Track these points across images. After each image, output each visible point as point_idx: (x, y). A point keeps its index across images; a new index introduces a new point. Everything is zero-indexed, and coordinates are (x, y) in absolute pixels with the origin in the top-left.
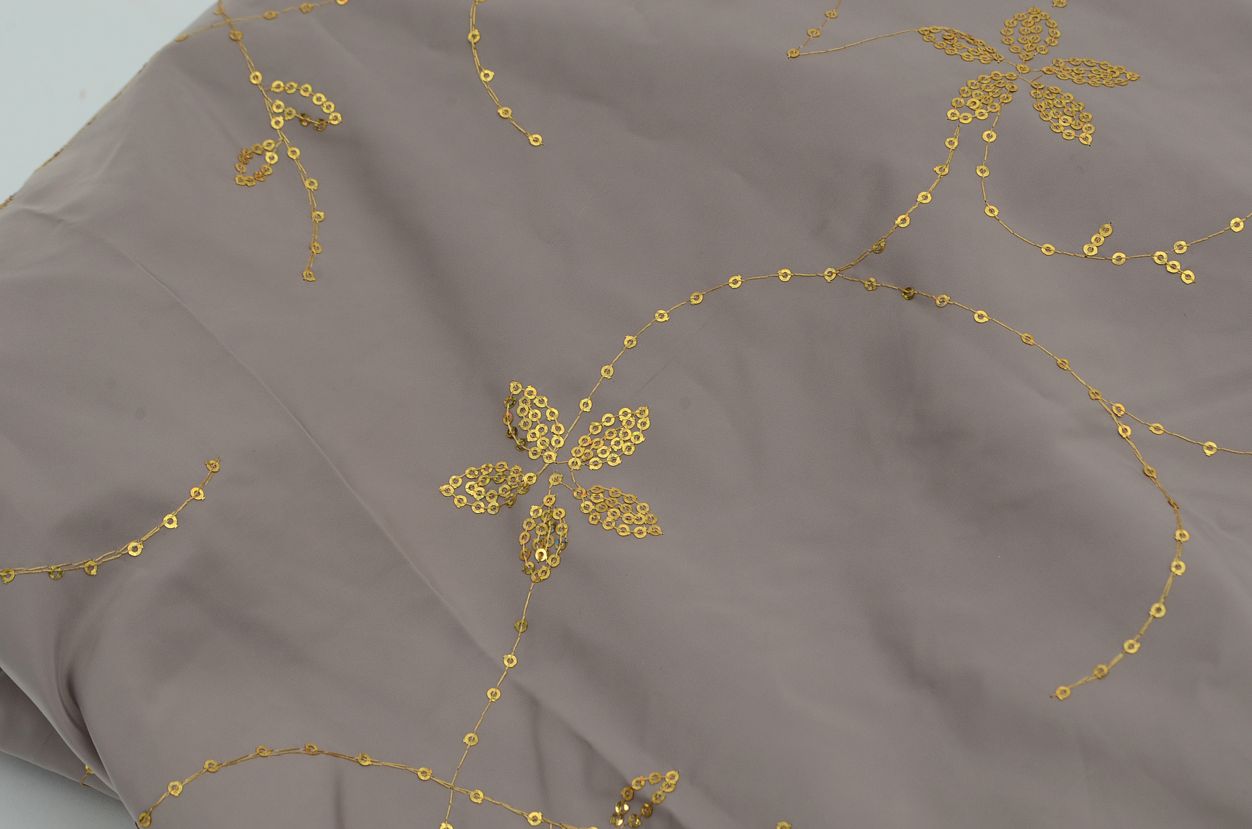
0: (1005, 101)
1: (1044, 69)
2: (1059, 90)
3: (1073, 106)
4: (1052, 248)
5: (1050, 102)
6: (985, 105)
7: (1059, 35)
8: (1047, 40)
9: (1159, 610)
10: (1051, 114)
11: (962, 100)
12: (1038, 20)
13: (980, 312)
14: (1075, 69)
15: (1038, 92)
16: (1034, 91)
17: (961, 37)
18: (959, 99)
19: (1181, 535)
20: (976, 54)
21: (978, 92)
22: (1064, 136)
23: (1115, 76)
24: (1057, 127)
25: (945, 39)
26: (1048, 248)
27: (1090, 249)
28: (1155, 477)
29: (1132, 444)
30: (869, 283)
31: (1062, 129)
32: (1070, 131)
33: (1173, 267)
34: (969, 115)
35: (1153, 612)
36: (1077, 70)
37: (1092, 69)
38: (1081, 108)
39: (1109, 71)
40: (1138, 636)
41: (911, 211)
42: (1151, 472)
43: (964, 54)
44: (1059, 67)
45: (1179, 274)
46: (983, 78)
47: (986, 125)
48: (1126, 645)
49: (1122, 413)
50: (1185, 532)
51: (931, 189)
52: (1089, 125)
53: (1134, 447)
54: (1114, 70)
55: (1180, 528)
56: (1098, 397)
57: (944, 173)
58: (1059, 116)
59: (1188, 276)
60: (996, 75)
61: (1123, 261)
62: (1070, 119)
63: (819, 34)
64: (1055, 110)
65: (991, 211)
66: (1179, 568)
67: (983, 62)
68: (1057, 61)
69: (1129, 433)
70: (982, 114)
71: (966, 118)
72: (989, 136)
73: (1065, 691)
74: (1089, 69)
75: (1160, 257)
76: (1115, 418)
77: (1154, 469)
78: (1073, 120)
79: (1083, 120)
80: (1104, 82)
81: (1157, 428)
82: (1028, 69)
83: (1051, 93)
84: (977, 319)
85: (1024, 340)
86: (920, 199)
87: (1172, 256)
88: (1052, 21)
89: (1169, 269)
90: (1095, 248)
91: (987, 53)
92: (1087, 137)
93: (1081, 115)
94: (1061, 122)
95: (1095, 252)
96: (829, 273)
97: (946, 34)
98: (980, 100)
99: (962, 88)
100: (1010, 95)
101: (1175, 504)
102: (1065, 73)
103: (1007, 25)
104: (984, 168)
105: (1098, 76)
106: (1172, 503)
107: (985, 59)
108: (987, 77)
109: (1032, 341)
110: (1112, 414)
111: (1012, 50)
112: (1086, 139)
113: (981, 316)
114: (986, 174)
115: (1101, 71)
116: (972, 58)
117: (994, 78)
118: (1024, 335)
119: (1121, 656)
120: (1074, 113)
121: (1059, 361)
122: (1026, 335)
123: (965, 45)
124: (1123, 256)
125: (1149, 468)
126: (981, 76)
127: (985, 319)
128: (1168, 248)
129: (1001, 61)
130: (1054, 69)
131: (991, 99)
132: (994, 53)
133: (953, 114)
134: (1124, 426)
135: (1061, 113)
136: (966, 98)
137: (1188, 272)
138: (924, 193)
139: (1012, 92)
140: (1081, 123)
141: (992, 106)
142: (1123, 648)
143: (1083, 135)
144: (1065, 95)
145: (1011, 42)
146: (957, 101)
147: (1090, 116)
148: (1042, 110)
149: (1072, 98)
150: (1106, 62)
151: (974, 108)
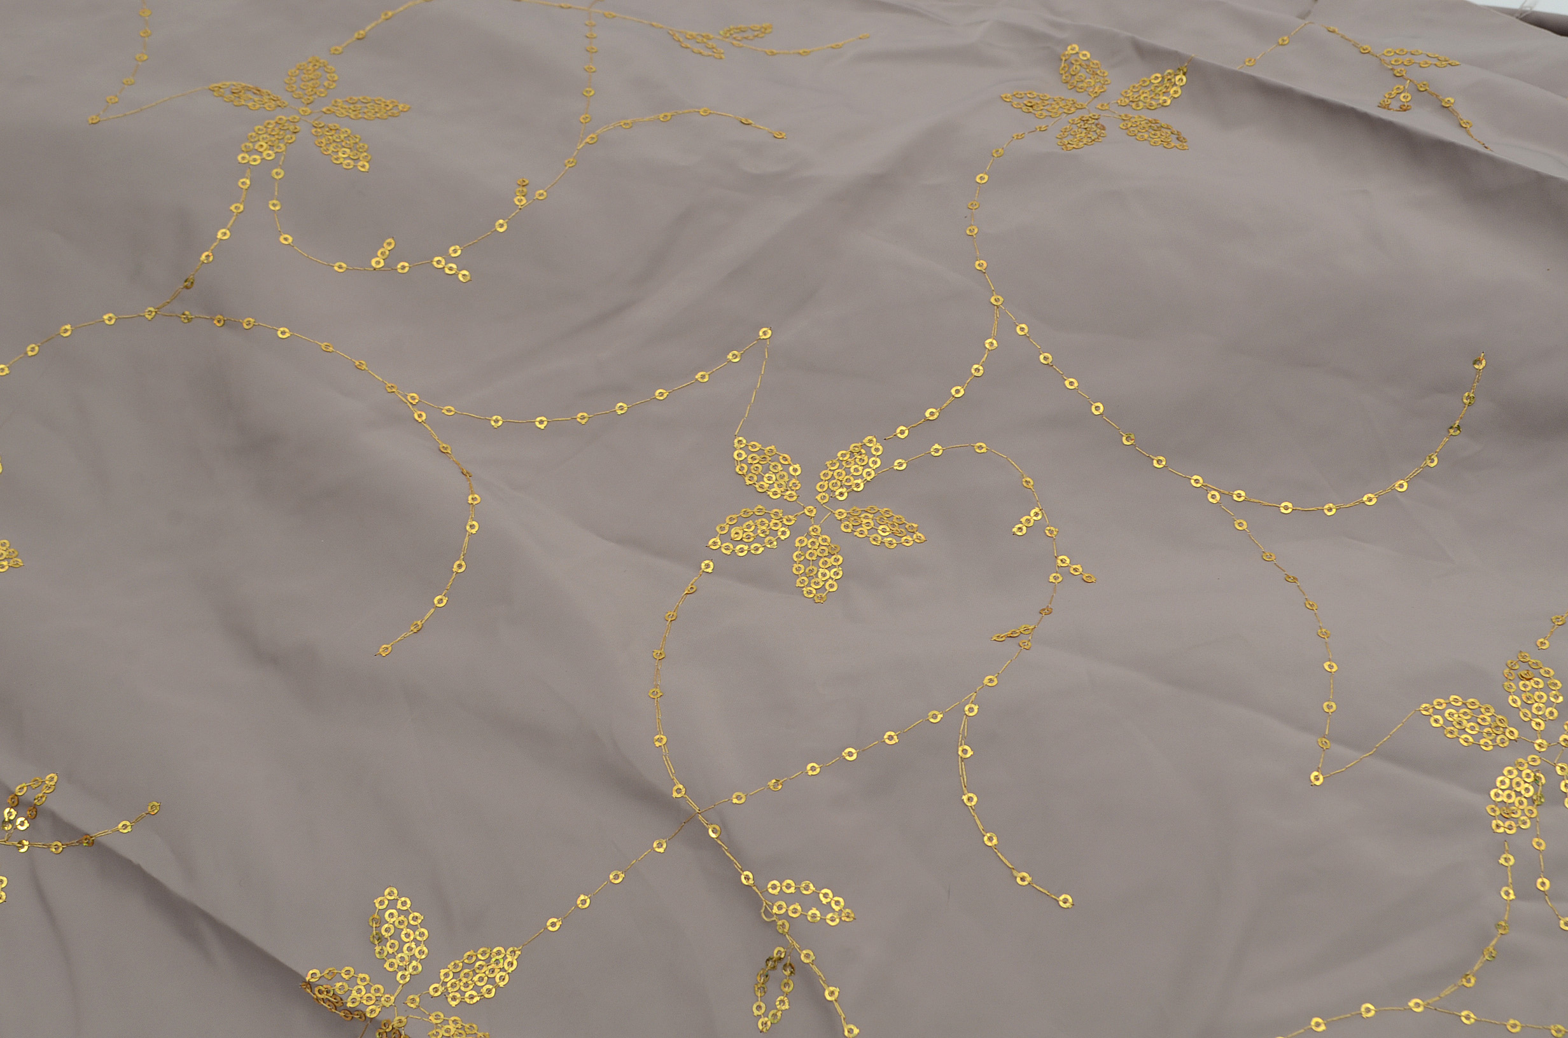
0: (290, 141)
1: (324, 110)
2: (338, 126)
3: (350, 139)
4: (344, 265)
5: (330, 137)
6: (271, 147)
7: (336, 78)
8: (326, 84)
9: (460, 566)
10: (331, 148)
11: (251, 145)
12: (316, 67)
13: (282, 329)
14: (352, 106)
15: (319, 130)
16: (315, 130)
17: (248, 89)
18: (248, 144)
19: (473, 499)
20: (261, 103)
21: (265, 136)
22: (345, 167)
23: (388, 108)
24: (337, 159)
25: (234, 93)
26: (340, 267)
27: (378, 262)
28: (450, 452)
29: (427, 426)
30: (185, 316)
31: (342, 160)
32: (349, 161)
33: (451, 269)
34: (257, 157)
35: (455, 568)
36: (355, 107)
37: (368, 105)
38: (357, 140)
39: (383, 105)
40: (445, 591)
41: (212, 248)
42: (446, 449)
43: (250, 104)
44: (337, 106)
45: (456, 275)
46: (269, 124)
47: (274, 163)
48: (436, 601)
49: (417, 401)
50: (476, 496)
51: (229, 226)
52: (365, 154)
53: (430, 429)
54: (388, 104)
55: (472, 493)
56: (394, 390)
57: (239, 211)
58: (338, 149)
59: (463, 275)
60: (280, 119)
61: (406, 270)
62: (348, 150)
63: (117, 100)
64: (334, 144)
65: (286, 239)
66: (473, 527)
67: (268, 109)
68: (336, 102)
69: (424, 417)
70: (269, 155)
71: (255, 160)
72: (278, 173)
73: (387, 648)
74: (364, 105)
75: (439, 262)
76: (411, 406)
77: (448, 446)
78: (351, 151)
79: (360, 150)
80: (378, 115)
81: (449, 410)
82: (309, 111)
83: (331, 130)
84: (281, 336)
85: (324, 349)
86: (219, 236)
87: (449, 260)
88: (330, 67)
89: (447, 271)
90: (382, 261)
91: (272, 101)
92: (364, 166)
93: (358, 146)
94: (340, 154)
95: (382, 264)
96: (149, 313)
97: (234, 87)
98: (267, 143)
99: (250, 134)
100: (294, 136)
101: (467, 472)
102: (343, 111)
103: (290, 74)
104: (275, 202)
105: (373, 111)
106: (465, 471)
107: (269, 107)
108: (272, 122)
109: (331, 349)
110: (408, 403)
111: (295, 96)
112: (363, 166)
113: (284, 333)
114: (278, 208)
115: (376, 105)
116: (258, 106)
117: (279, 122)
118: (323, 345)
119: (432, 610)
120: (352, 145)
121: (357, 363)
122: (326, 344)
123: (250, 95)
124: (406, 264)
125: (444, 445)
126: (267, 122)
127: (287, 335)
128: (444, 253)
129: (285, 107)
130: (333, 109)
131: (277, 141)
132: (278, 100)
133: (243, 158)
134: (419, 412)
135: (340, 146)
136: (254, 143)
137: (465, 272)
138: (224, 230)
139: (295, 133)
140: (359, 153)
141: (278, 147)
142: (434, 604)
143: (361, 163)
144: (343, 130)
145: (294, 89)
146: (246, 146)
147: (366, 146)
148: (322, 145)
149: (349, 132)
150: (380, 98)
151: (261, 150)
